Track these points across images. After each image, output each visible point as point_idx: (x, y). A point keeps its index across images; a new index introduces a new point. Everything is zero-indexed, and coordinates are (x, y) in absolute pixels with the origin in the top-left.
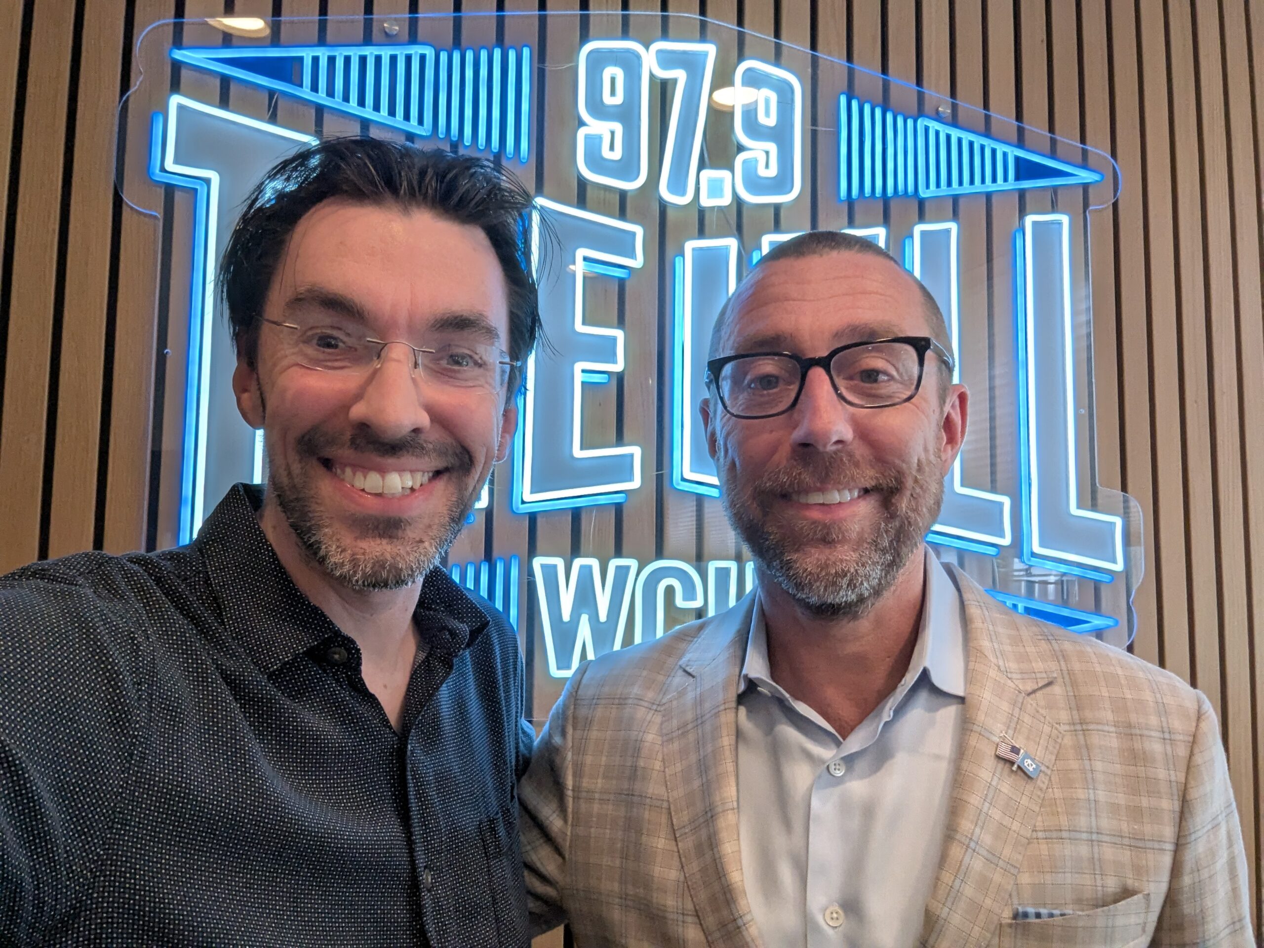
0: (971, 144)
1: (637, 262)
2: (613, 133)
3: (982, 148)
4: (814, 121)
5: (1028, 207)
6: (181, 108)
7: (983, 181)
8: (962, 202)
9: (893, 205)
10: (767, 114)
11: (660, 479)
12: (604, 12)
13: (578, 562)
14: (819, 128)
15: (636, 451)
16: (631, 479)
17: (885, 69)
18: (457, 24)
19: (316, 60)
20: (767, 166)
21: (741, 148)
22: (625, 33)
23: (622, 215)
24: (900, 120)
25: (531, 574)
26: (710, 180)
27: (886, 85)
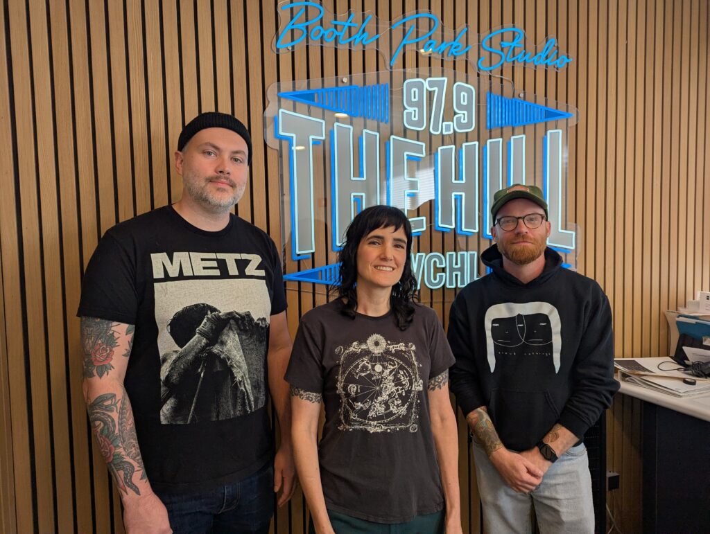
0: (530, 107)
1: (423, 155)
2: (415, 111)
3: (534, 107)
4: (479, 102)
5: (548, 127)
6: (282, 112)
7: (534, 120)
8: (526, 127)
9: (504, 129)
10: (464, 101)
11: (431, 227)
12: (411, 69)
14: (481, 105)
15: (424, 218)
16: (423, 227)
17: (502, 82)
18: (364, 76)
19: (322, 93)
20: (464, 119)
21: (455, 113)
22: (418, 76)
23: (418, 140)
24: (507, 101)
26: (446, 125)
27: (502, 87)
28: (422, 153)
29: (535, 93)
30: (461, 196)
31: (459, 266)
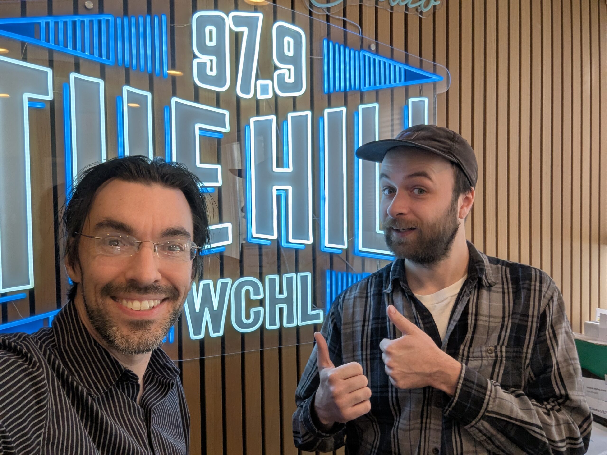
0: (385, 63)
1: (227, 130)
2: (211, 61)
3: (390, 65)
4: (312, 53)
5: (410, 95)
7: (390, 82)
8: (380, 93)
9: (349, 94)
10: (289, 50)
13: (202, 283)
14: (315, 57)
15: (229, 226)
16: (227, 239)
17: (345, 26)
18: (125, 3)
19: (47, 24)
20: (289, 77)
21: (276, 68)
22: (216, 8)
23: (218, 106)
24: (352, 52)
26: (263, 86)
27: (345, 34)
28: (224, 127)
29: (391, 44)
30: (286, 191)
31: (285, 295)
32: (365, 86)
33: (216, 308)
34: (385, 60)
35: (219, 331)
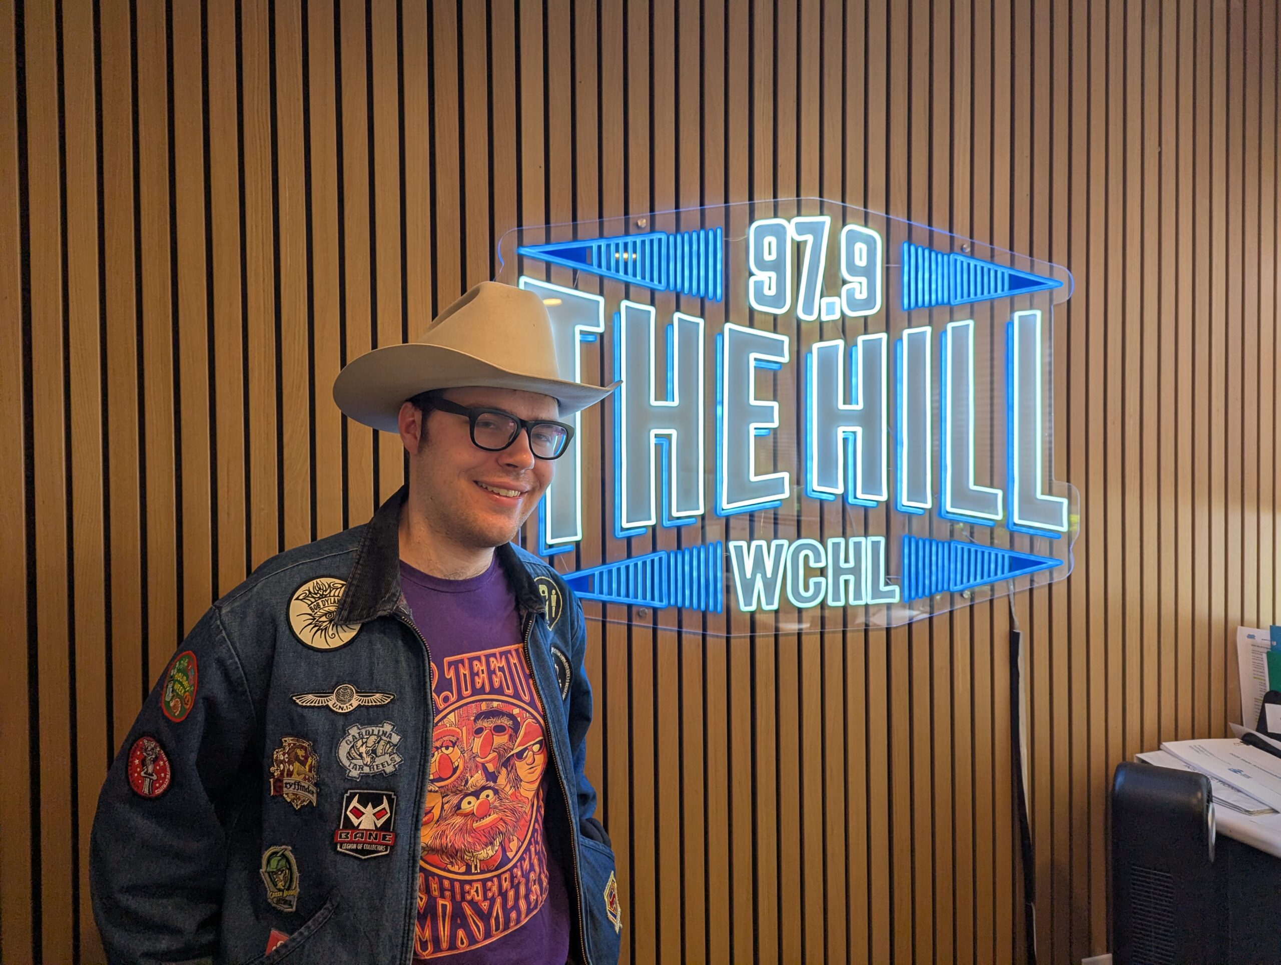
0: (982, 268)
3: (989, 270)
4: (888, 262)
7: (989, 292)
9: (935, 312)
12: (763, 201)
13: (754, 544)
14: (891, 265)
17: (930, 224)
19: (599, 247)
20: (861, 293)
24: (940, 257)
25: (727, 550)
26: (828, 304)
27: (931, 234)
28: (782, 355)
29: (991, 243)
30: (855, 433)
31: (852, 564)
32: (956, 298)
33: (769, 575)
34: (983, 264)
35: (772, 604)
